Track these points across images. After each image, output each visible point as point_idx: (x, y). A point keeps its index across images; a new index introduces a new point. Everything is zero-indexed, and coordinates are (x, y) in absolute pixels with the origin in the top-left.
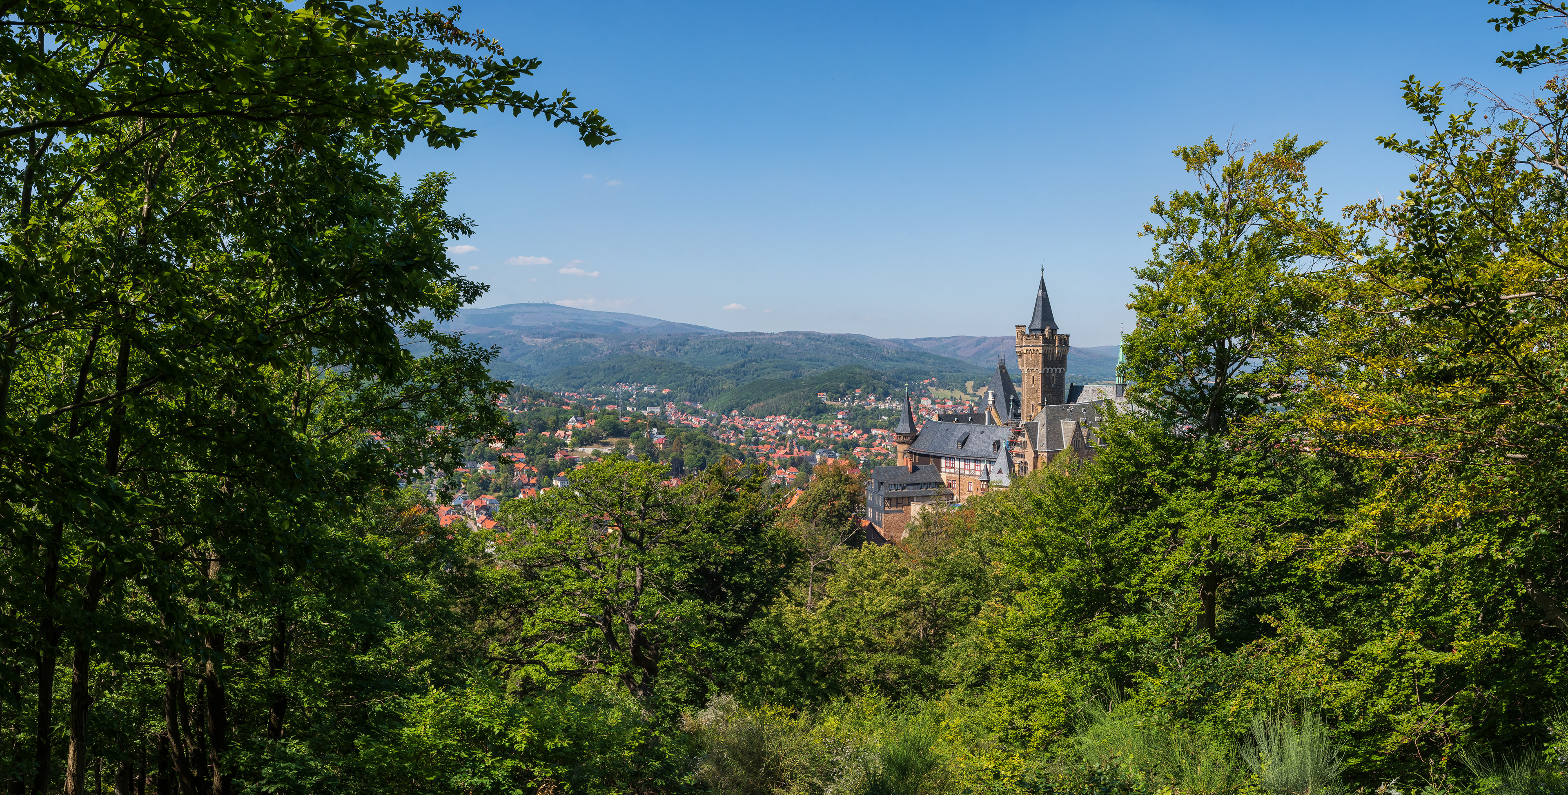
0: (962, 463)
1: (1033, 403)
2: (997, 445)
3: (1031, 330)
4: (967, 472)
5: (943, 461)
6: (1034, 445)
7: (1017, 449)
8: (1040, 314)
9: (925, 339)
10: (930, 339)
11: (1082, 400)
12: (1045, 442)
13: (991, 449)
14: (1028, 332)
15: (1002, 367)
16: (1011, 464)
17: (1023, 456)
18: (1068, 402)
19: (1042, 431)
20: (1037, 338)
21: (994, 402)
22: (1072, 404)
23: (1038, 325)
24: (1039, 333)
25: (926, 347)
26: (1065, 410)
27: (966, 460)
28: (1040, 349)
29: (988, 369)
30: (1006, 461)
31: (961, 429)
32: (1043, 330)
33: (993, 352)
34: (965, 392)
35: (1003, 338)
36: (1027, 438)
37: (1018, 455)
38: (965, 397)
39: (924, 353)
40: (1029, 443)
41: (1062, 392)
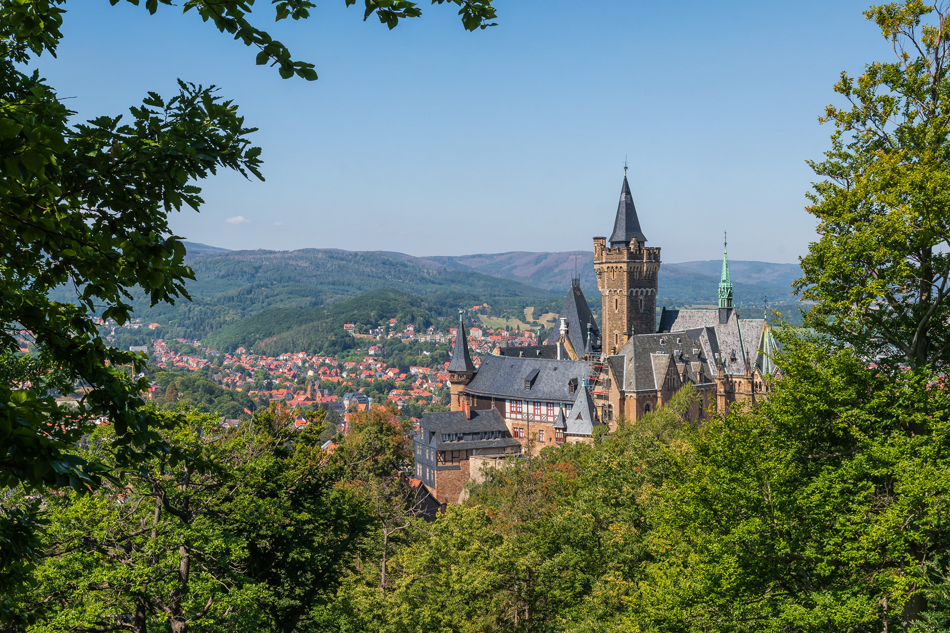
0: (531, 407)
1: (616, 332)
2: (574, 384)
3: (613, 243)
4: (537, 418)
5: (508, 404)
6: (620, 384)
7: (598, 389)
8: (623, 223)
9: (474, 256)
10: (480, 256)
11: (678, 327)
12: (633, 381)
13: (566, 389)
14: (608, 245)
15: (576, 289)
16: (592, 407)
17: (606, 398)
18: (661, 331)
19: (629, 367)
20: (620, 253)
21: (567, 332)
22: (665, 333)
23: (621, 236)
24: (623, 247)
25: (474, 265)
26: (657, 341)
27: (536, 403)
28: (624, 266)
29: (552, 291)
30: (586, 404)
31: (529, 365)
32: (627, 243)
33: (556, 270)
34: (524, 320)
36: (611, 376)
37: (600, 397)
38: (524, 327)
39: (473, 274)
40: (613, 381)
41: (653, 319)
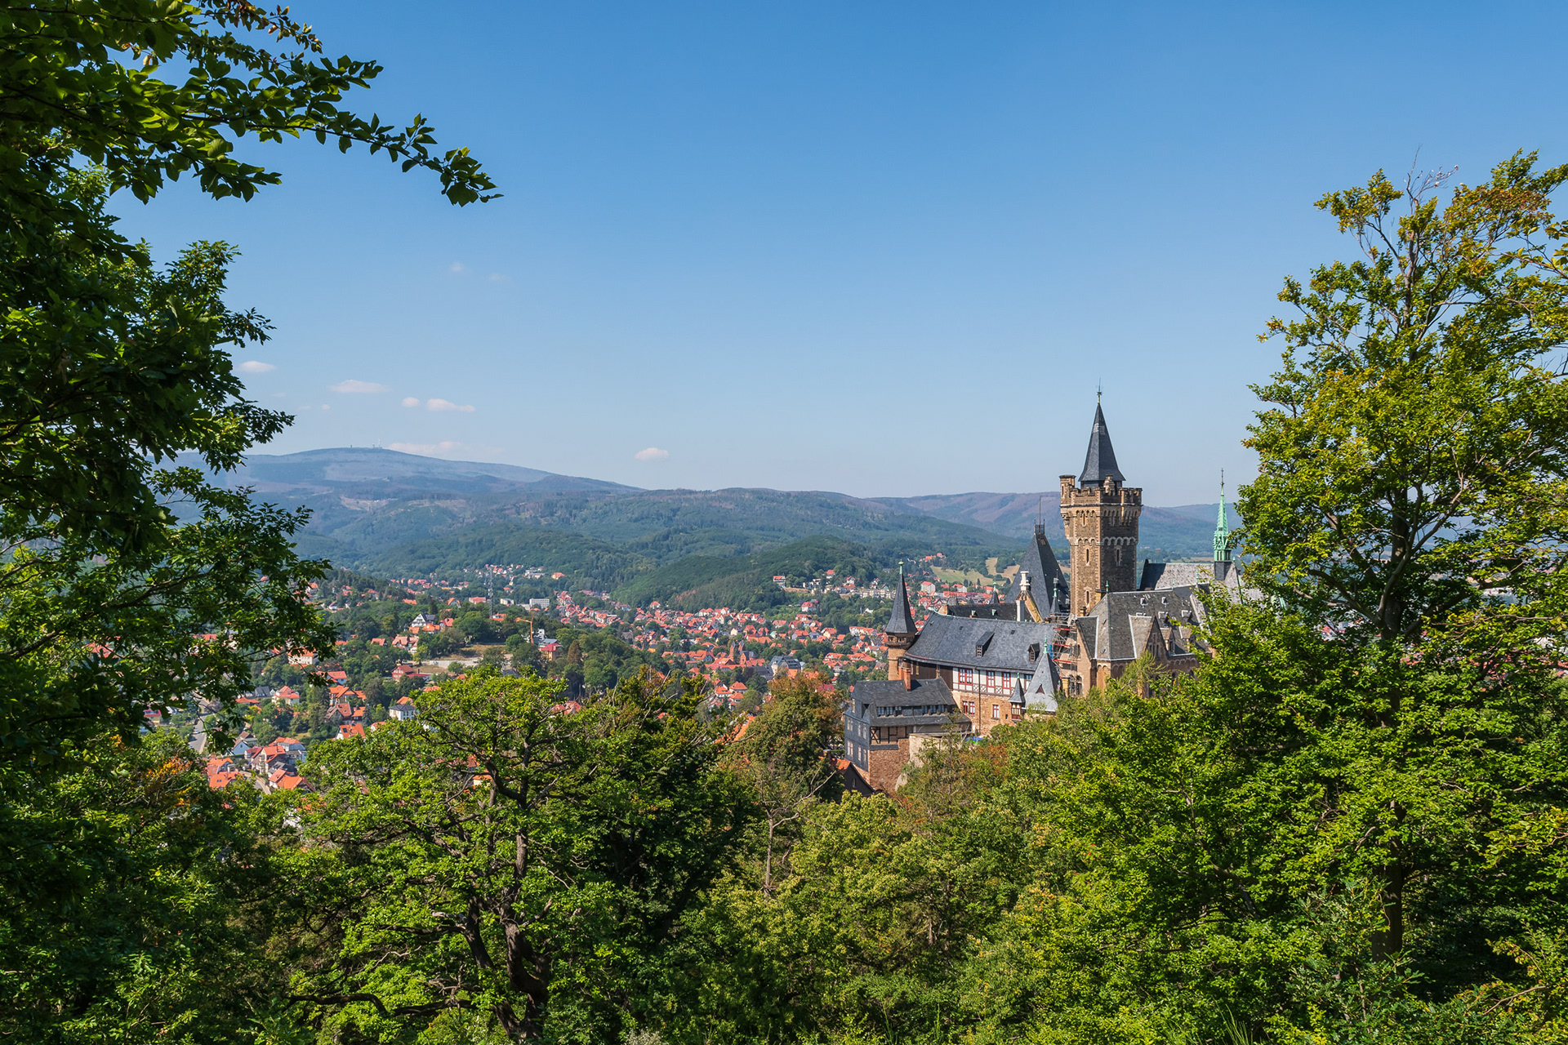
0: (983, 677)
1: (1087, 589)
2: (1035, 651)
3: (1083, 483)
4: (991, 690)
5: (955, 673)
6: (1091, 652)
7: (1065, 658)
8: (1096, 459)
9: (927, 498)
10: (934, 497)
11: (1164, 584)
12: (1107, 647)
13: (1026, 656)
14: (1078, 485)
15: (1041, 536)
16: (1056, 679)
17: (1074, 668)
18: (1142, 589)
19: (1102, 631)
21: (1029, 588)
22: (1148, 591)
23: (1094, 474)
24: (1095, 487)
25: (927, 508)
26: (1137, 602)
27: (990, 672)
28: (1097, 510)
29: (1019, 540)
30: (1048, 674)
31: (980, 628)
32: (1101, 483)
33: (1025, 515)
34: (985, 573)
35: (1041, 495)
36: (1079, 641)
37: (1066, 666)
38: (984, 581)
39: (925, 519)
40: (1082, 648)
41: (1132, 574)
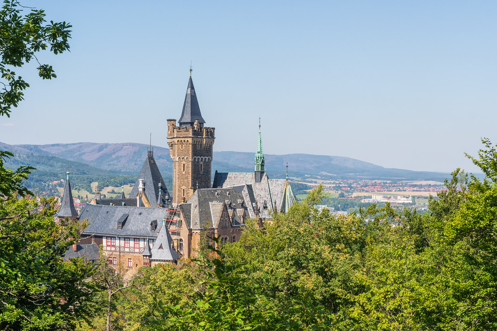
0: (122, 242)
2: (154, 225)
3: (181, 124)
4: (127, 250)
5: (104, 240)
6: (188, 224)
7: (173, 228)
8: (189, 109)
11: (227, 185)
12: (198, 221)
13: (149, 228)
15: (151, 157)
16: (170, 240)
18: (215, 186)
19: (195, 212)
20: (187, 130)
22: (219, 188)
23: (188, 118)
24: (189, 126)
26: (213, 194)
27: (126, 238)
28: (190, 140)
30: (166, 237)
31: (120, 211)
32: (192, 124)
36: (182, 218)
37: (174, 233)
40: (184, 222)
41: (209, 179)
